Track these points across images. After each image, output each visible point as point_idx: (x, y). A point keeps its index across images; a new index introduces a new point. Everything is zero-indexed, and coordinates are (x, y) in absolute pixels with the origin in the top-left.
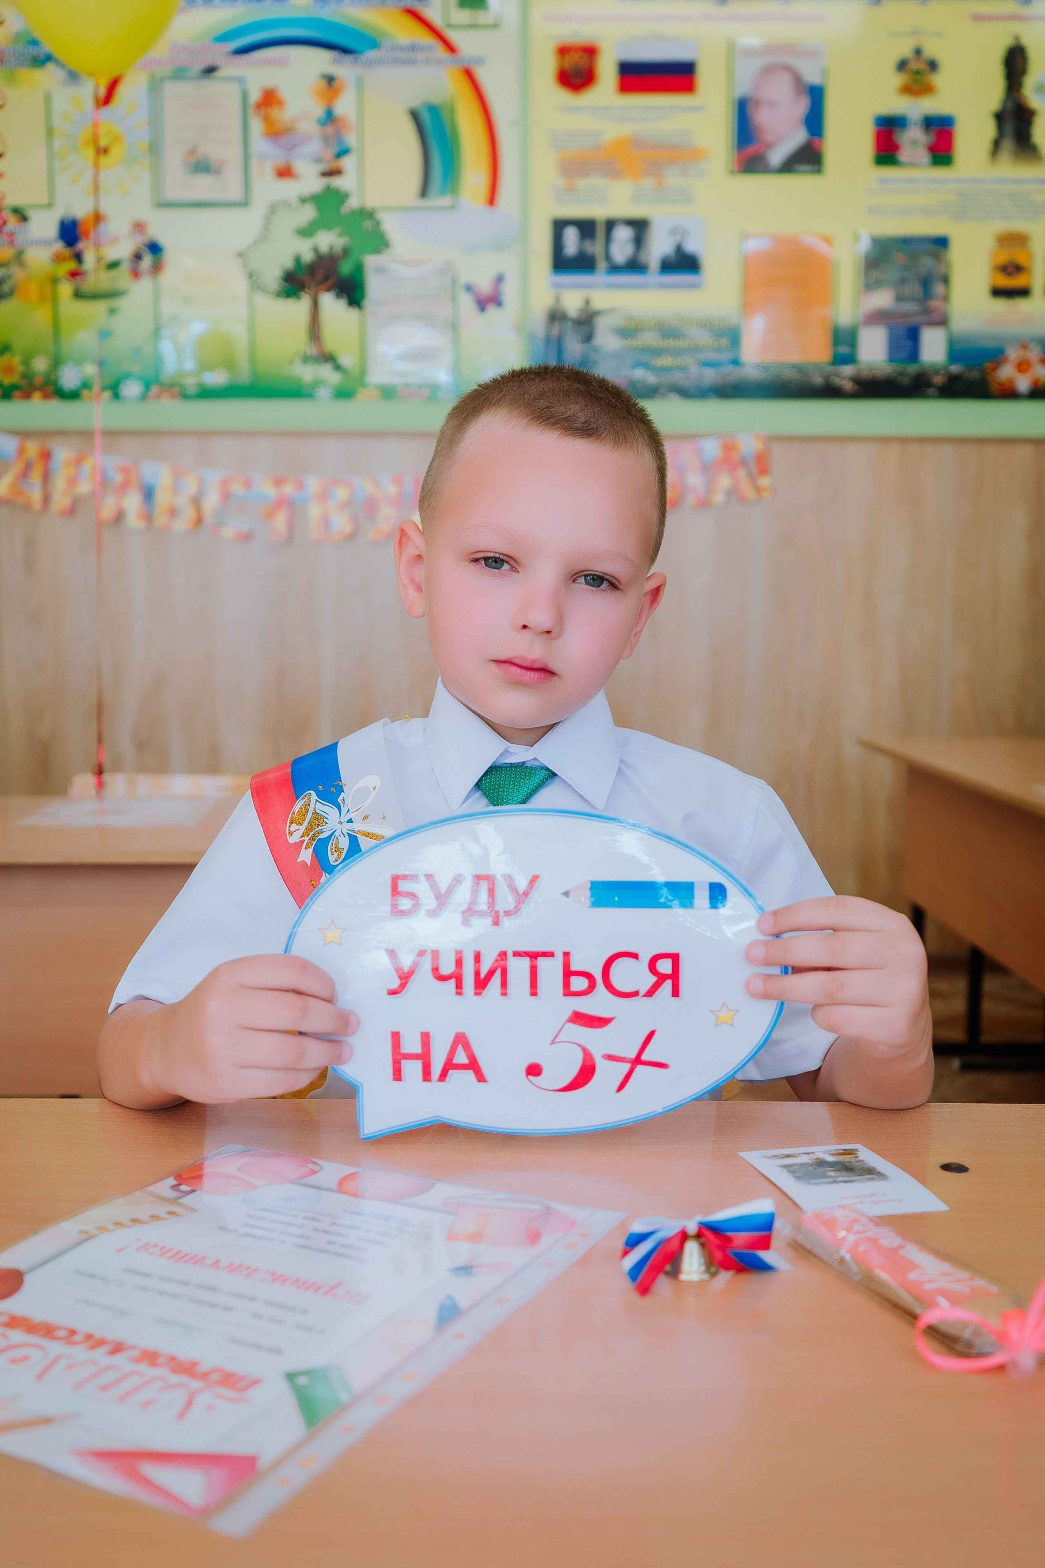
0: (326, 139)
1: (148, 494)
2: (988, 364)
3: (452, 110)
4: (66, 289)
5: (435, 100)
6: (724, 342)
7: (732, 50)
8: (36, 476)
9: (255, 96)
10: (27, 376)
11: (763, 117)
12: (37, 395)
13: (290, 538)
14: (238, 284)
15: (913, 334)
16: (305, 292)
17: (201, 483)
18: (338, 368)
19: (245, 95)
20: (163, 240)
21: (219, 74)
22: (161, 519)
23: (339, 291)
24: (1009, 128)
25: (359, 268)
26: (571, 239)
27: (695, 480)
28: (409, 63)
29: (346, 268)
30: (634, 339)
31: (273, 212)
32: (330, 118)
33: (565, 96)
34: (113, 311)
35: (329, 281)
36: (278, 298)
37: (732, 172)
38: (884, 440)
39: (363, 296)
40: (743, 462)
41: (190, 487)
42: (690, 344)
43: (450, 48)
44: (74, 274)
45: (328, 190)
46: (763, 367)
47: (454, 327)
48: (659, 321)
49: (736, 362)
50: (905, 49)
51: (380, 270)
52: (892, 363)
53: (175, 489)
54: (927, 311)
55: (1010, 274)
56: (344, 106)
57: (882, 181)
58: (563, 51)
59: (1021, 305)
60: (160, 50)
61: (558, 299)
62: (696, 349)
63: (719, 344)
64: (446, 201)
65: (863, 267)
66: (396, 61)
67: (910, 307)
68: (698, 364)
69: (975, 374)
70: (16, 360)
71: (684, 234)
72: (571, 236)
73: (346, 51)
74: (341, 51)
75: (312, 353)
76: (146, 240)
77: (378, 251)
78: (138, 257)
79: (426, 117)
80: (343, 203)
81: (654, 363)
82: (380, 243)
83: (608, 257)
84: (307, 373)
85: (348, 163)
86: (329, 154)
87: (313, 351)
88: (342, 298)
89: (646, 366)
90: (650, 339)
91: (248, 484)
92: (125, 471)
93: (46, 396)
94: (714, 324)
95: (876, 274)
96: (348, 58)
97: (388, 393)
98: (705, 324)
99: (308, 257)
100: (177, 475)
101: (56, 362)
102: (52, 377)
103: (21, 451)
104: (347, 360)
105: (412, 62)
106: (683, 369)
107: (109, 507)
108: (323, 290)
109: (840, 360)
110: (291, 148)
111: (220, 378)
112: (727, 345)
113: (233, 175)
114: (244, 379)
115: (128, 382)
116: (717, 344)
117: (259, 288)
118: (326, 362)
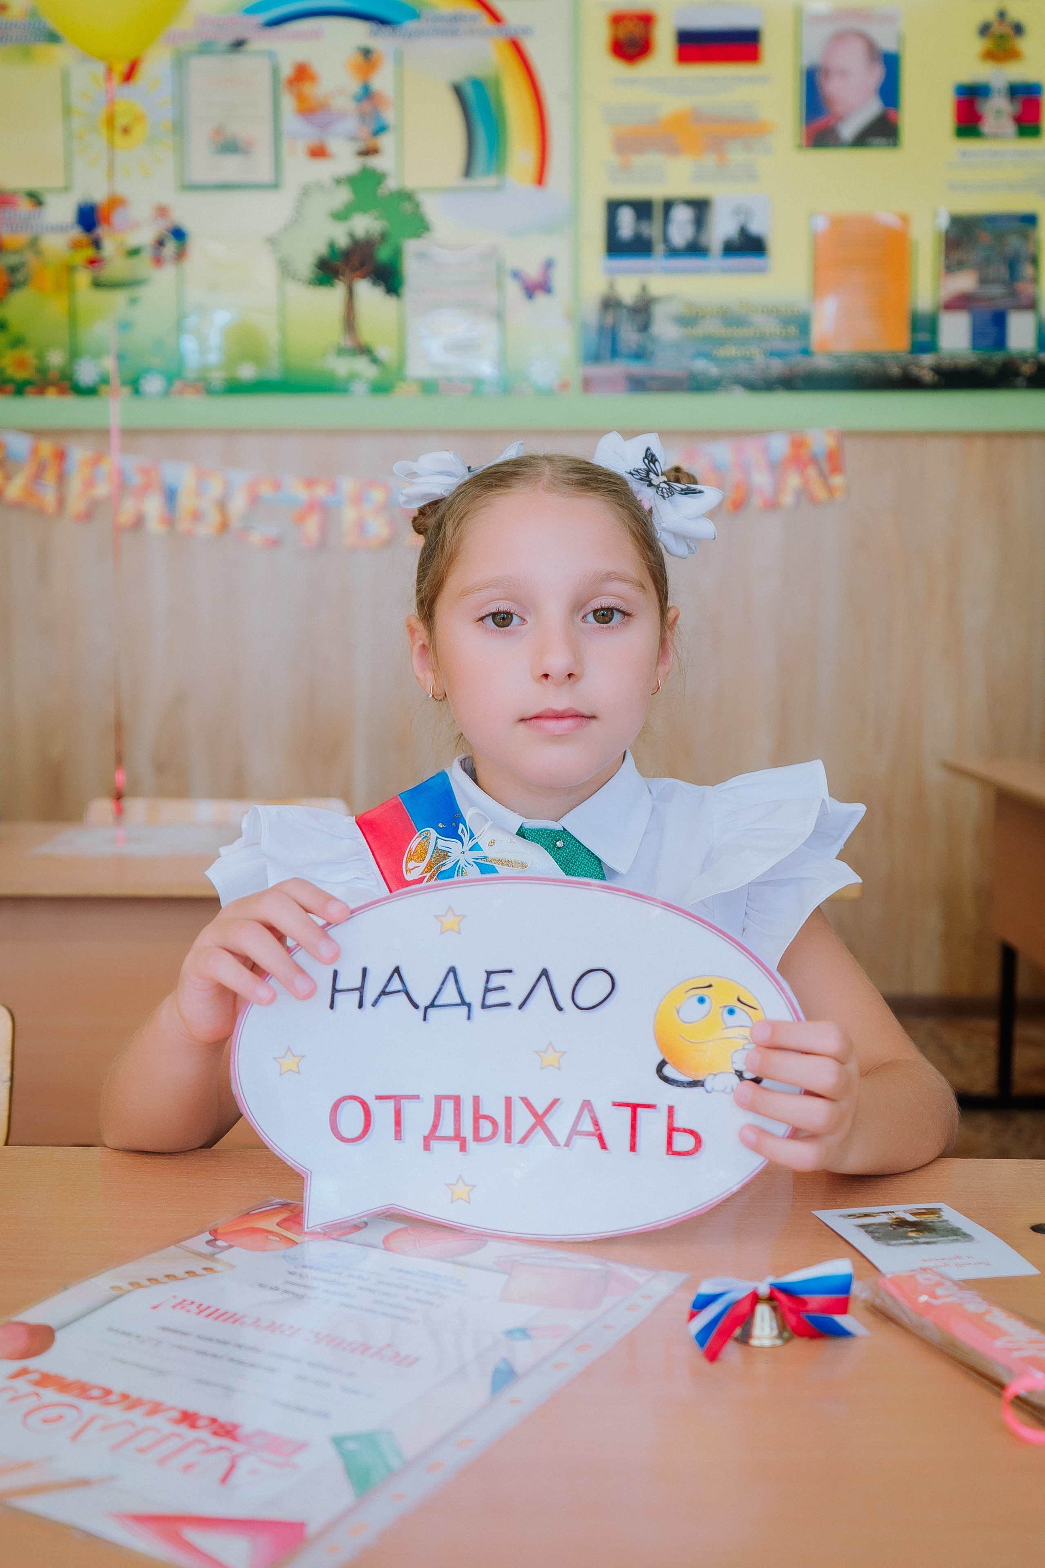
0: (363, 117)
1: (170, 496)
3: (497, 84)
4: (83, 278)
5: (480, 72)
6: (792, 330)
7: (799, 16)
8: (50, 478)
9: (287, 71)
10: (42, 370)
12: (52, 391)
13: (322, 545)
14: (268, 271)
15: (999, 320)
16: (339, 279)
17: (227, 486)
18: (375, 360)
19: (275, 71)
20: (188, 225)
21: (248, 47)
22: (184, 524)
23: (376, 278)
25: (398, 253)
26: (626, 219)
27: (761, 479)
28: (452, 34)
29: (383, 254)
30: (695, 328)
31: (305, 195)
32: (367, 95)
33: (619, 68)
34: (133, 301)
35: (366, 268)
36: (311, 286)
37: (800, 147)
38: (968, 435)
39: (401, 284)
40: (813, 460)
41: (215, 489)
42: (755, 333)
43: (496, 18)
44: (92, 262)
45: (365, 169)
46: (836, 357)
47: (499, 316)
48: (722, 308)
49: (806, 352)
50: (988, 13)
51: (420, 255)
52: (978, 352)
53: (199, 492)
54: (1013, 293)
56: (382, 81)
57: (964, 154)
58: (617, 19)
60: (185, 23)
61: (612, 286)
62: (762, 338)
63: (787, 332)
64: (491, 181)
65: (943, 247)
66: (438, 33)
67: (996, 290)
68: (764, 354)
70: (29, 354)
72: (626, 217)
73: (383, 22)
75: (346, 345)
76: (170, 225)
77: (417, 235)
78: (160, 243)
79: (470, 92)
80: (380, 184)
81: (716, 353)
82: (421, 227)
83: (666, 239)
84: (342, 367)
85: (386, 142)
87: (348, 343)
88: (379, 285)
89: (708, 356)
90: (712, 327)
91: (277, 486)
92: (146, 472)
93: (62, 391)
94: (781, 311)
95: (957, 255)
96: (386, 30)
97: (428, 387)
98: (772, 311)
99: (343, 242)
100: (201, 477)
101: (74, 354)
102: (69, 372)
103: (35, 451)
104: (384, 352)
105: (454, 33)
106: (749, 359)
107: (128, 509)
108: (357, 276)
109: (918, 348)
110: (324, 126)
111: (247, 372)
112: (796, 333)
113: (263, 155)
114: (274, 373)
115: (149, 377)
116: (784, 332)
117: (290, 275)
118: (362, 354)
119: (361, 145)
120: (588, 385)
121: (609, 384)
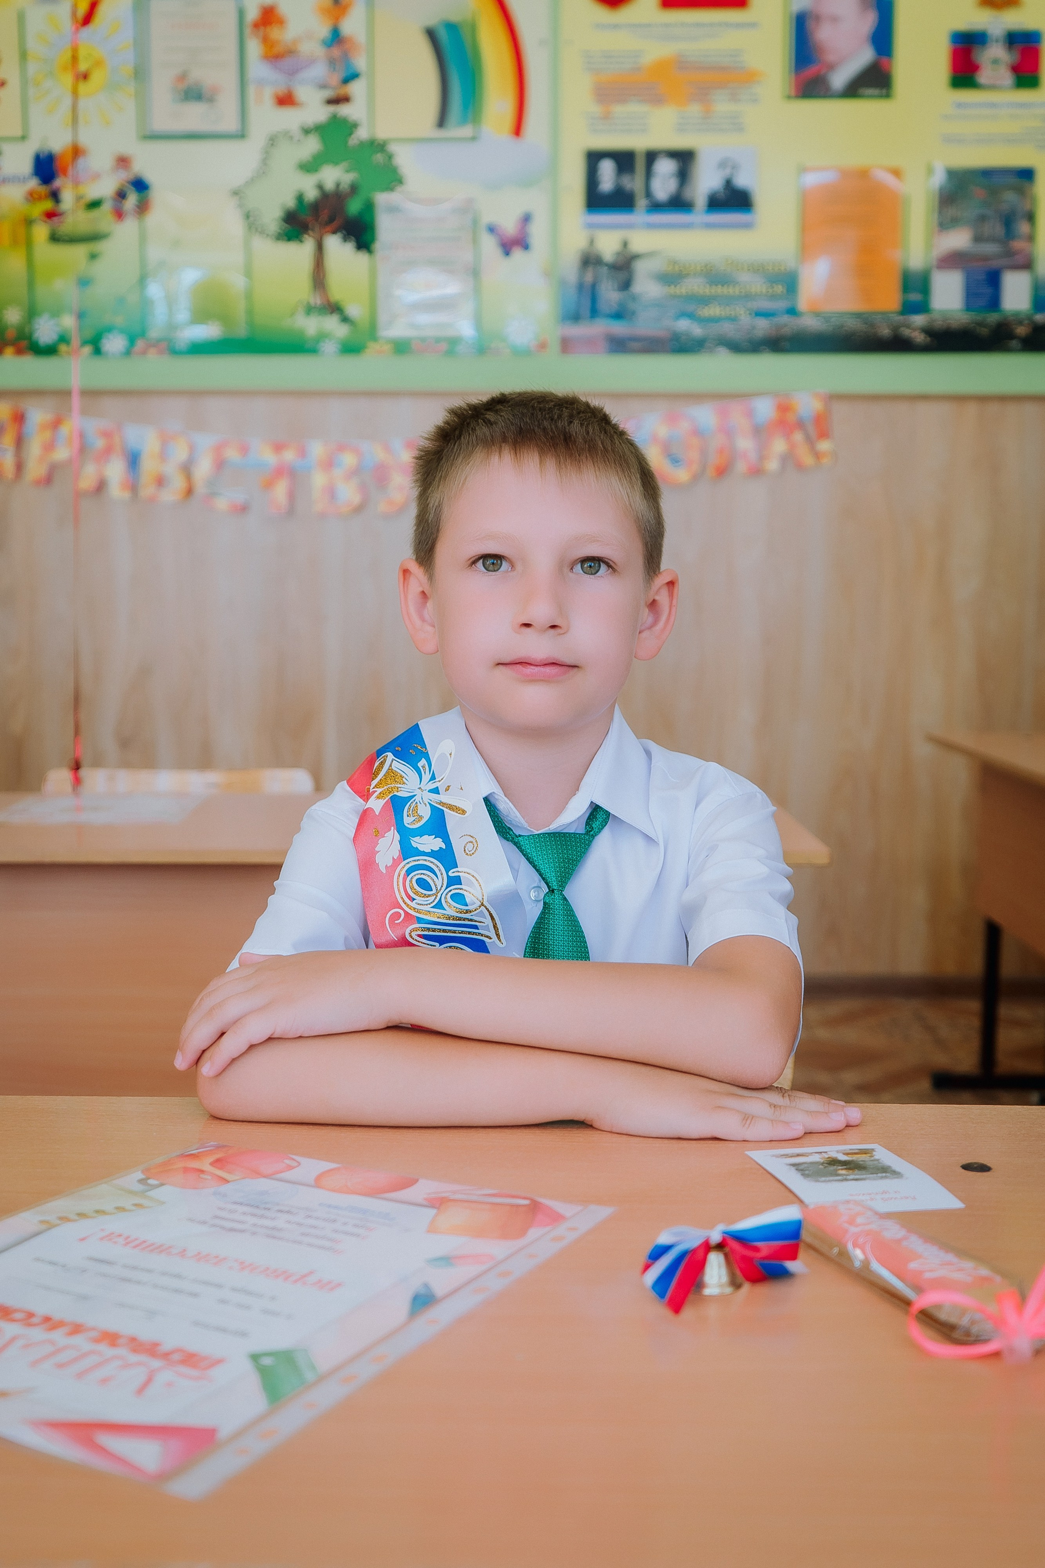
0: (332, 62)
1: (133, 460)
3: (473, 28)
4: (41, 232)
5: (454, 17)
6: (779, 289)
8: (8, 440)
9: (252, 14)
12: (9, 351)
13: (291, 511)
14: (234, 225)
15: (994, 279)
16: (308, 234)
17: (192, 448)
18: (345, 319)
19: (241, 13)
20: (149, 176)
22: (147, 490)
23: (346, 234)
25: (369, 206)
27: (745, 444)
29: (354, 207)
30: (678, 287)
31: (272, 145)
32: (336, 39)
33: (602, 13)
34: (93, 256)
35: (336, 222)
36: (278, 241)
37: (789, 97)
38: (960, 399)
39: (373, 239)
40: (800, 425)
41: (179, 453)
42: (741, 292)
44: (50, 215)
45: (334, 118)
46: (825, 317)
47: (475, 273)
48: (706, 266)
49: (792, 311)
51: (392, 209)
52: (969, 312)
53: (163, 456)
54: (1009, 253)
57: (959, 105)
61: (592, 242)
62: (748, 297)
63: (773, 291)
64: (466, 131)
65: (937, 203)
67: (990, 248)
68: (750, 314)
71: (735, 167)
72: (607, 169)
75: (316, 304)
76: (131, 176)
77: (390, 188)
78: (121, 195)
79: (444, 36)
80: (351, 134)
81: (700, 313)
82: (393, 179)
83: (648, 194)
84: (311, 325)
85: (356, 89)
86: (335, 79)
88: (350, 241)
89: (691, 316)
90: (695, 285)
91: (244, 450)
92: (107, 435)
93: (19, 352)
94: (768, 269)
95: (951, 212)
97: (401, 347)
98: (757, 269)
99: (311, 194)
100: (165, 440)
101: (31, 313)
102: (27, 330)
104: (354, 310)
106: (733, 319)
107: (89, 475)
108: (328, 232)
109: (910, 308)
110: (292, 73)
111: (213, 331)
112: (782, 292)
113: (228, 103)
114: (241, 331)
115: (111, 336)
116: (770, 291)
117: (256, 230)
118: (332, 313)
119: (328, 94)
120: (567, 345)
121: (589, 344)
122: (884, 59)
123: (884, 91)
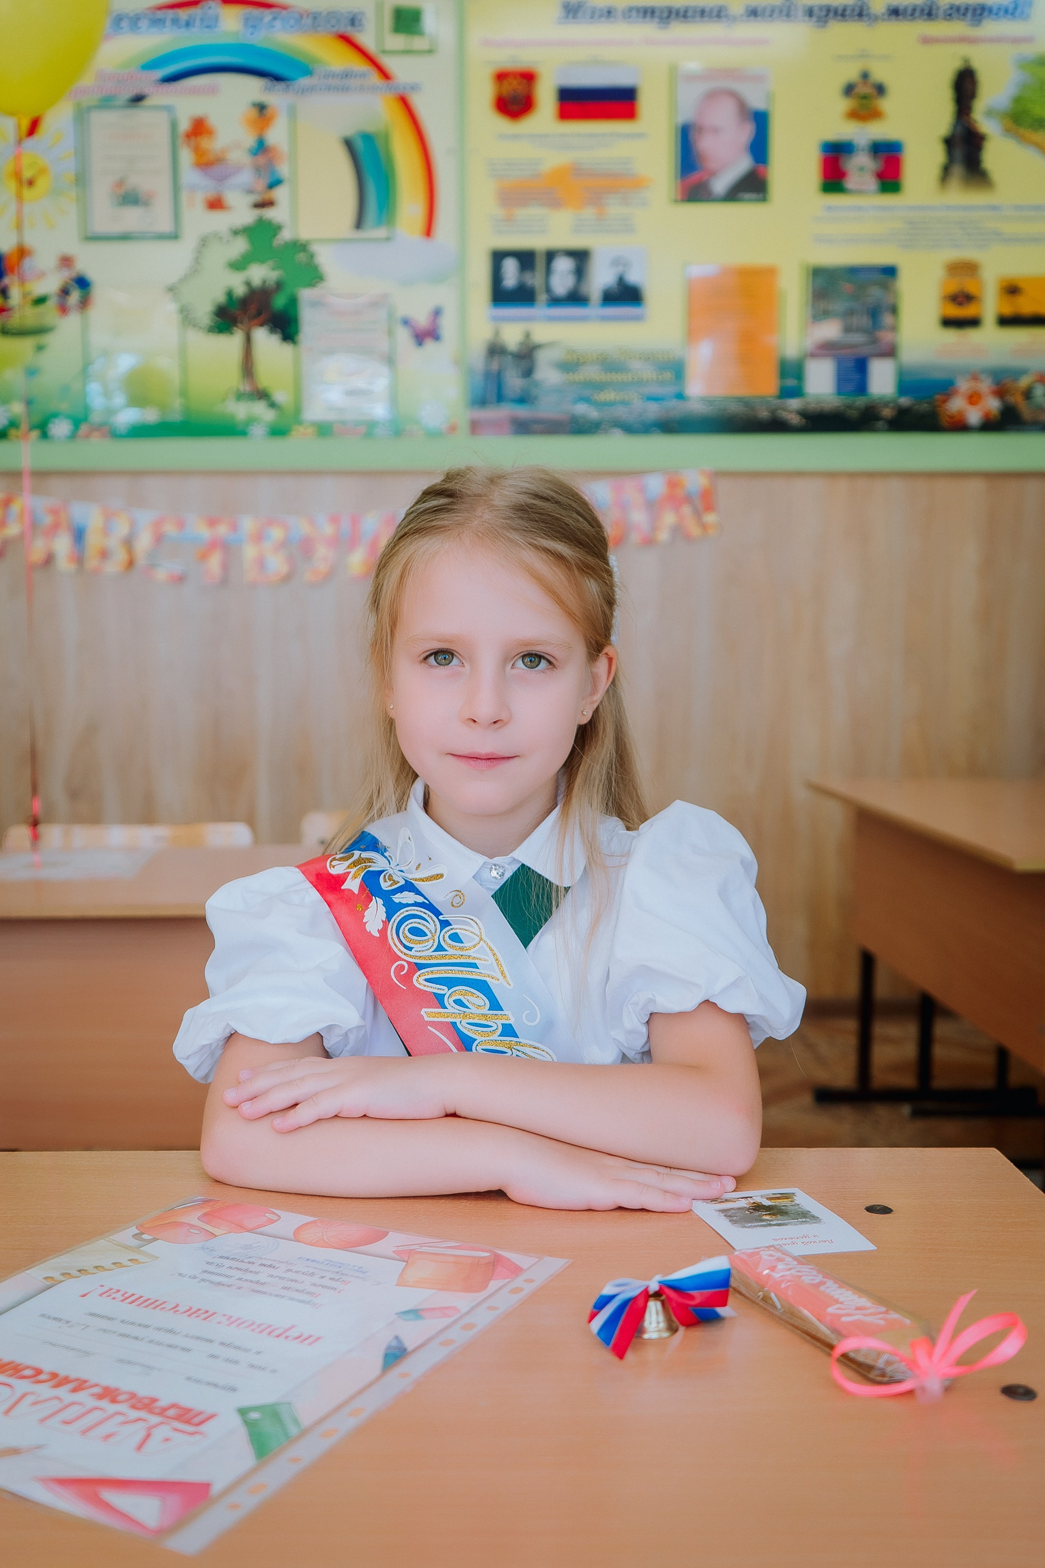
0: (258, 170)
1: (79, 535)
2: (938, 397)
3: (387, 137)
5: (370, 128)
6: (668, 375)
7: (674, 75)
9: (184, 125)
11: (706, 145)
13: (224, 581)
14: (170, 318)
15: (861, 366)
16: (237, 327)
17: (133, 524)
18: (273, 405)
19: (174, 125)
20: (91, 275)
21: (146, 102)
22: (92, 562)
23: (272, 326)
24: (959, 153)
25: (293, 301)
26: (511, 269)
27: (639, 517)
28: (343, 89)
29: (279, 302)
30: (576, 373)
31: (204, 245)
32: (261, 148)
33: (503, 124)
34: (40, 348)
35: (262, 316)
36: (211, 334)
37: (676, 201)
38: (832, 475)
39: (297, 332)
40: (688, 499)
41: (121, 528)
42: (633, 378)
43: (385, 74)
44: (1, 310)
45: (260, 220)
46: (708, 401)
47: (390, 360)
48: (602, 354)
49: (680, 396)
50: (851, 73)
51: (316, 304)
52: (840, 396)
53: (106, 531)
54: (875, 343)
55: (960, 304)
56: (276, 135)
57: (829, 208)
58: (501, 77)
59: (972, 336)
60: (87, 80)
61: (497, 333)
62: (640, 383)
63: (663, 378)
64: (381, 232)
65: (810, 298)
66: (329, 88)
67: (857, 338)
68: (642, 398)
69: (924, 407)
72: (510, 267)
73: (277, 78)
74: (272, 78)
76: (74, 274)
77: (312, 285)
78: (65, 292)
79: (360, 145)
80: (275, 235)
81: (596, 398)
82: (315, 276)
83: (548, 290)
84: (241, 410)
85: (281, 194)
86: (261, 185)
88: (276, 333)
89: (587, 400)
90: (591, 373)
91: (181, 525)
92: (54, 512)
94: (657, 358)
95: (823, 305)
96: (280, 86)
97: (324, 430)
98: (648, 357)
99: (240, 291)
100: (109, 516)
104: (281, 396)
105: (345, 89)
106: (627, 403)
107: (38, 549)
108: (254, 324)
109: (786, 393)
110: (221, 179)
111: (151, 416)
112: (671, 378)
113: (162, 206)
114: (176, 416)
115: (57, 421)
116: (660, 377)
117: (190, 322)
118: (260, 399)
120: (475, 427)
121: (496, 427)
122: (761, 165)
123: (761, 195)
